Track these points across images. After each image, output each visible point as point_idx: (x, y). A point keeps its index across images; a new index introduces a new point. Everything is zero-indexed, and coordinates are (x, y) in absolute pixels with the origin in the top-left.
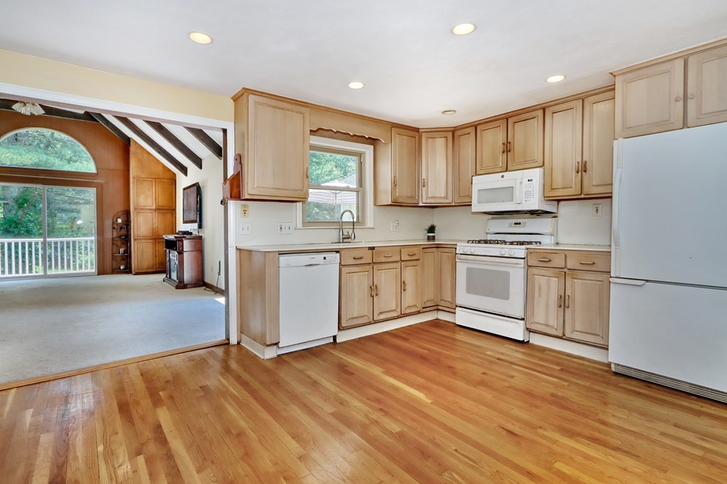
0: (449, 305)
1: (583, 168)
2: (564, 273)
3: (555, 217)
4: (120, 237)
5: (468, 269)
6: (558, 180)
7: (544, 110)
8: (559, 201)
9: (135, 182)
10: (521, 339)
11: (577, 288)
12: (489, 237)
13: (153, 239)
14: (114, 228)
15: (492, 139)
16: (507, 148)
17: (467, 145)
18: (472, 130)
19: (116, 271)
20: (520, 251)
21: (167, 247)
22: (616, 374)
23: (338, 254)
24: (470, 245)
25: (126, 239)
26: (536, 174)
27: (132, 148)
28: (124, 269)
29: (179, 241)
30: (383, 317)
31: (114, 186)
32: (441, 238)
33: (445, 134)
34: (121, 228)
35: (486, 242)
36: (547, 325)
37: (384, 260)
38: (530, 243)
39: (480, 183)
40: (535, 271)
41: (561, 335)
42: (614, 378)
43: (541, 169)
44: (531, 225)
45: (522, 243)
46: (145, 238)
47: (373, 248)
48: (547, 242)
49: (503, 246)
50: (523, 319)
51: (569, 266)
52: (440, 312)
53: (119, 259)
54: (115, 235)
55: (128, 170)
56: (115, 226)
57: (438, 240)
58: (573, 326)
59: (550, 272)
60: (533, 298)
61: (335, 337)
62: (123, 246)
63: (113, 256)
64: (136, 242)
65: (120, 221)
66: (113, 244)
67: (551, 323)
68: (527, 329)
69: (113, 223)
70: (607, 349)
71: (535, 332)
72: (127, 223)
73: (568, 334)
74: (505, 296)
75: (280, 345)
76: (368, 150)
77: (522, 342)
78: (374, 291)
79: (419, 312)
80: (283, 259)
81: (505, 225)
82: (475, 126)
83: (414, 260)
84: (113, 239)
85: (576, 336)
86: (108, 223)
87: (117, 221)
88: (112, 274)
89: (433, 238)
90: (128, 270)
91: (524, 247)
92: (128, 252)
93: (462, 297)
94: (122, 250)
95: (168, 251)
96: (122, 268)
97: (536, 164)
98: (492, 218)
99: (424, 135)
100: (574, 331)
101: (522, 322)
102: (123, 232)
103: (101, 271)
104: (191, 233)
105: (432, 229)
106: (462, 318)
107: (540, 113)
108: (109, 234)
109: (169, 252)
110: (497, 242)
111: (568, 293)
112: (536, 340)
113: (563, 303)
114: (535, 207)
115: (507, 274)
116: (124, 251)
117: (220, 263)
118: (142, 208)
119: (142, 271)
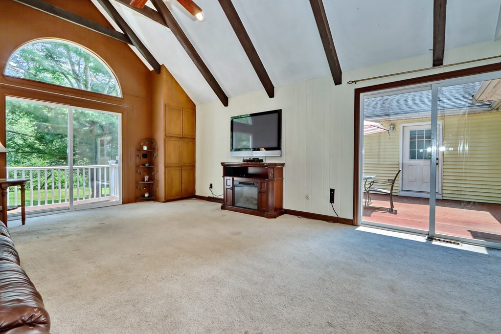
4: (144, 165)
9: (167, 110)
13: (179, 167)
14: (137, 156)
19: (140, 199)
28: (148, 197)
29: (271, 168)
31: (138, 113)
46: (174, 165)
53: (144, 186)
54: (138, 163)
56: (139, 153)
62: (147, 174)
63: (137, 184)
64: (167, 169)
65: (145, 148)
66: (137, 172)
69: (136, 150)
84: (136, 166)
86: (132, 150)
87: (142, 148)
88: (136, 202)
90: (153, 198)
94: (146, 178)
96: (146, 195)
103: (127, 200)
104: (261, 161)
108: (132, 162)
109: (233, 178)
116: (148, 179)
117: (332, 191)
118: (172, 135)
119: (171, 198)
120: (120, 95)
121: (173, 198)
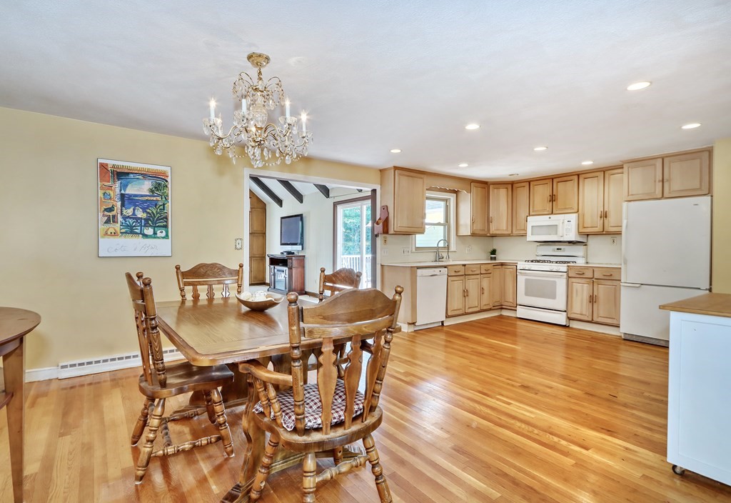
0: (512, 305)
1: (604, 215)
2: (593, 281)
3: (586, 245)
5: (526, 280)
6: (588, 222)
7: (578, 175)
8: (588, 235)
10: (564, 324)
11: (601, 290)
12: (538, 258)
15: (542, 192)
16: (553, 198)
17: (522, 194)
18: (527, 184)
20: (563, 268)
22: (624, 339)
23: (446, 269)
24: (526, 263)
26: (573, 217)
29: (289, 259)
30: (471, 310)
32: (501, 258)
33: (506, 186)
35: (538, 261)
36: (581, 314)
37: (471, 273)
38: (568, 262)
39: (533, 221)
40: (574, 280)
41: (590, 319)
42: (623, 341)
43: (577, 214)
44: (568, 250)
45: (565, 262)
47: (464, 265)
48: (581, 262)
49: (551, 264)
50: (565, 311)
51: (595, 277)
52: (503, 311)
57: (499, 260)
58: (598, 314)
59: (583, 281)
60: (572, 297)
61: (442, 322)
67: (584, 313)
68: (568, 318)
70: (619, 327)
71: (573, 319)
73: (595, 319)
74: (553, 296)
75: (417, 324)
76: (452, 197)
77: (564, 326)
78: (466, 293)
79: (490, 309)
80: (419, 271)
81: (550, 250)
82: (529, 182)
83: (488, 273)
85: (600, 320)
89: (495, 259)
91: (566, 265)
93: (522, 298)
97: (573, 211)
98: (541, 245)
99: (491, 187)
100: (598, 317)
101: (565, 313)
104: (293, 253)
105: (494, 252)
106: (521, 313)
107: (576, 177)
109: (274, 267)
110: (544, 261)
111: (595, 293)
112: (574, 325)
113: (593, 300)
114: (573, 239)
115: (555, 282)
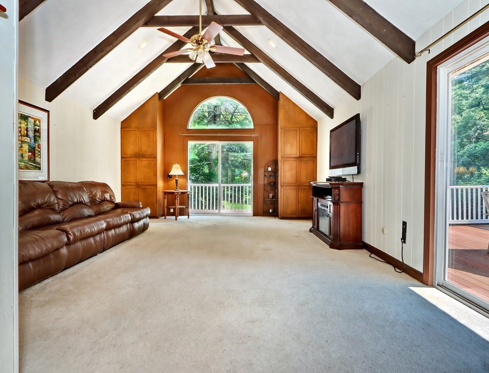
4: (270, 184)
9: (283, 132)
13: (297, 186)
14: (265, 176)
19: (266, 214)
21: (314, 195)
25: (274, 185)
27: (281, 101)
28: (272, 213)
29: (335, 188)
31: (267, 140)
34: (271, 176)
46: (289, 185)
53: (269, 203)
54: (266, 182)
55: (277, 124)
56: (266, 174)
62: (271, 191)
63: (264, 200)
64: (283, 188)
65: (270, 169)
66: (264, 189)
69: (265, 171)
72: (275, 171)
84: (264, 185)
86: (261, 172)
87: (268, 169)
88: (263, 216)
90: (275, 214)
92: (275, 196)
94: (271, 195)
95: (315, 199)
96: (271, 211)
102: (272, 179)
104: (345, 179)
108: (262, 181)
109: (318, 200)
116: (272, 196)
117: (404, 224)
118: (288, 156)
119: (286, 216)
120: (251, 126)
121: (289, 216)
